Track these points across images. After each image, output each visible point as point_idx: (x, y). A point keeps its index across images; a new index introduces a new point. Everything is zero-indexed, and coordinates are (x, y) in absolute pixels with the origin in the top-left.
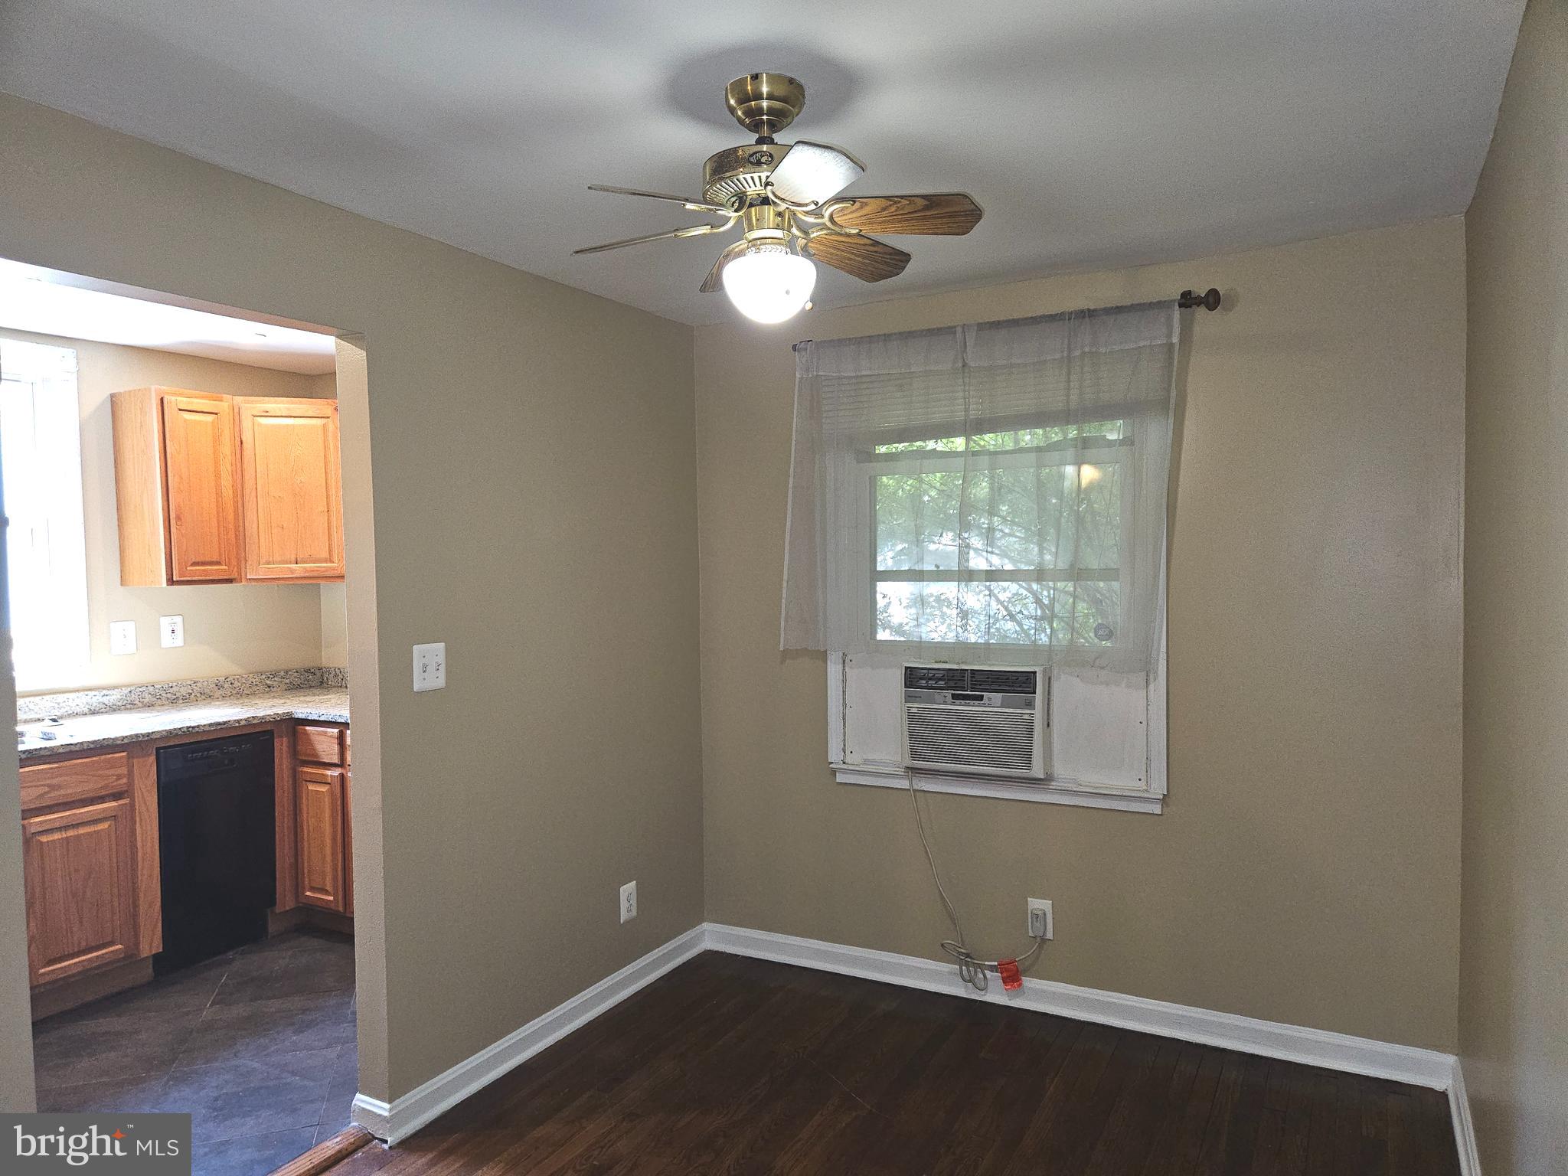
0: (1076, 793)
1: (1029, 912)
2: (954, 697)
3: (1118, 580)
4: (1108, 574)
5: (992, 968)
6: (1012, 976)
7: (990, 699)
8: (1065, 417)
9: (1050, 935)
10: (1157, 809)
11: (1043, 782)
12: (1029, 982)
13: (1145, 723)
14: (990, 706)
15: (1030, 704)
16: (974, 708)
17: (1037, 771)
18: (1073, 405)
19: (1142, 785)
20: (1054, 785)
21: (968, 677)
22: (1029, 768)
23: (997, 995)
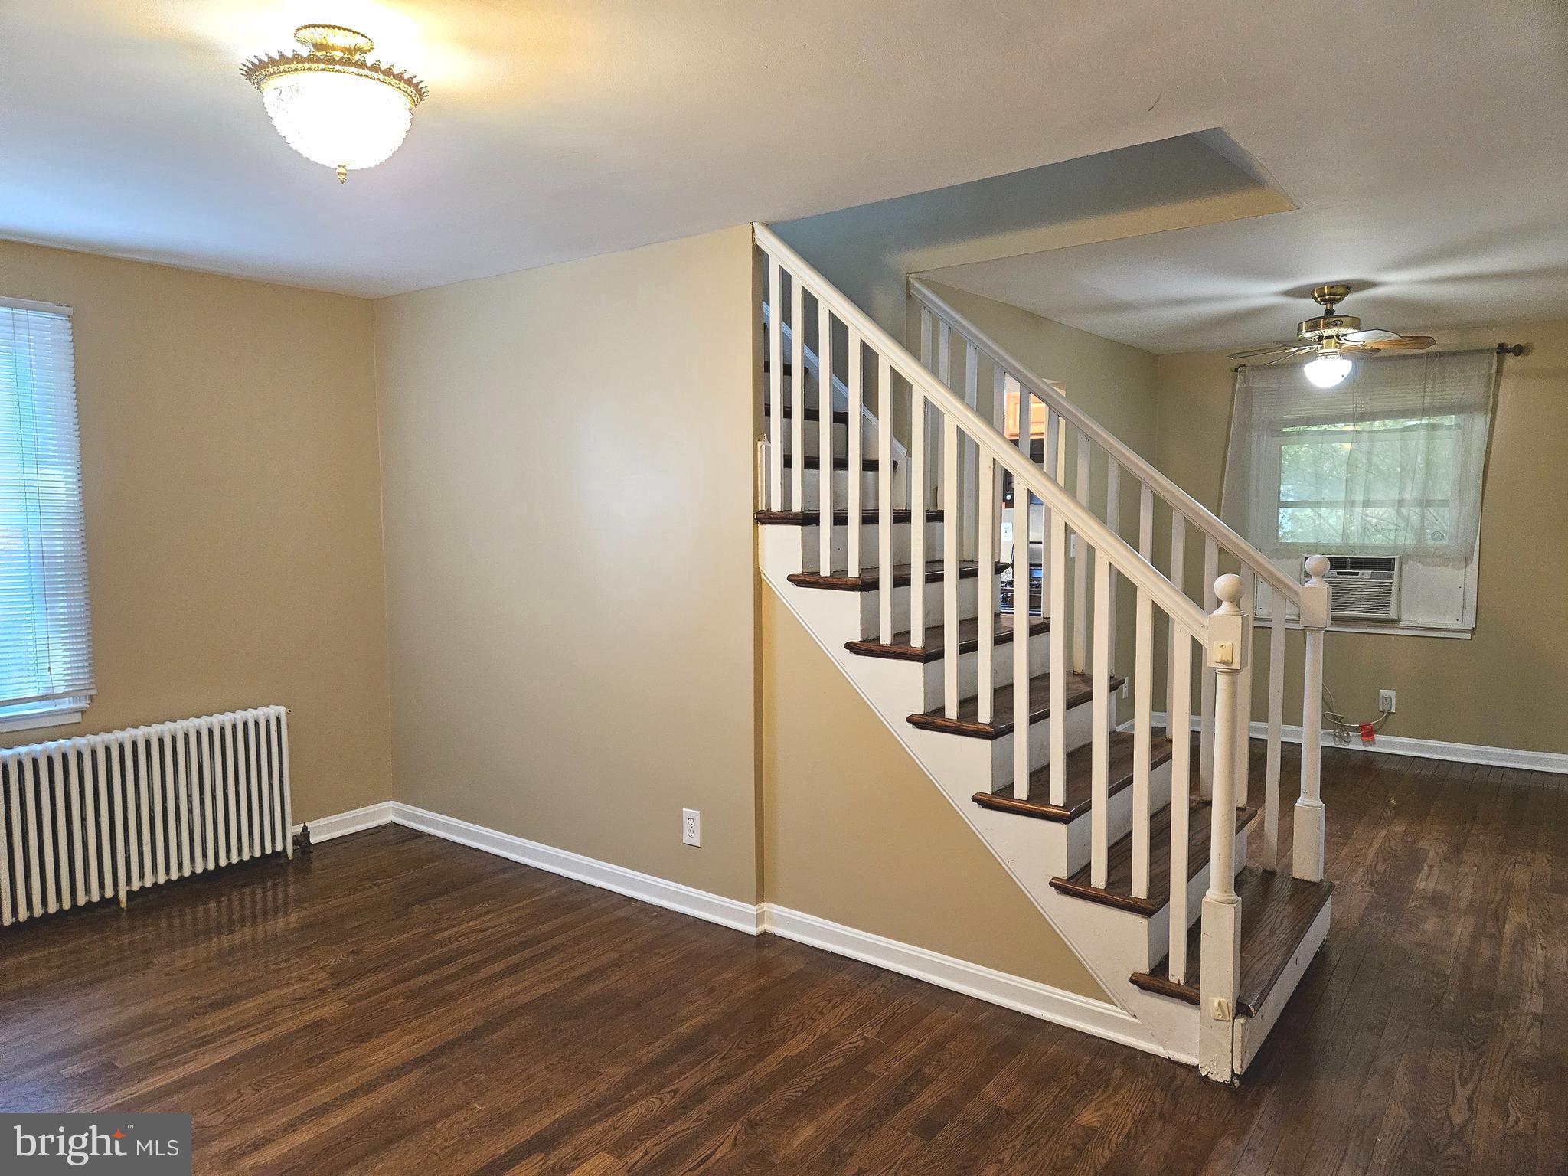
0: (1416, 628)
1: (1380, 697)
2: (1338, 573)
3: (1448, 506)
4: (1445, 503)
5: (1356, 729)
6: (1368, 733)
7: (1363, 575)
8: (1424, 412)
9: (1393, 710)
10: (1468, 636)
11: (1393, 622)
12: (1377, 737)
13: (1463, 588)
14: (1363, 578)
15: (1391, 577)
16: (1351, 579)
17: (1393, 615)
18: (1427, 405)
19: (1459, 623)
20: (1401, 624)
21: (1348, 563)
22: (1388, 613)
23: (1356, 744)
